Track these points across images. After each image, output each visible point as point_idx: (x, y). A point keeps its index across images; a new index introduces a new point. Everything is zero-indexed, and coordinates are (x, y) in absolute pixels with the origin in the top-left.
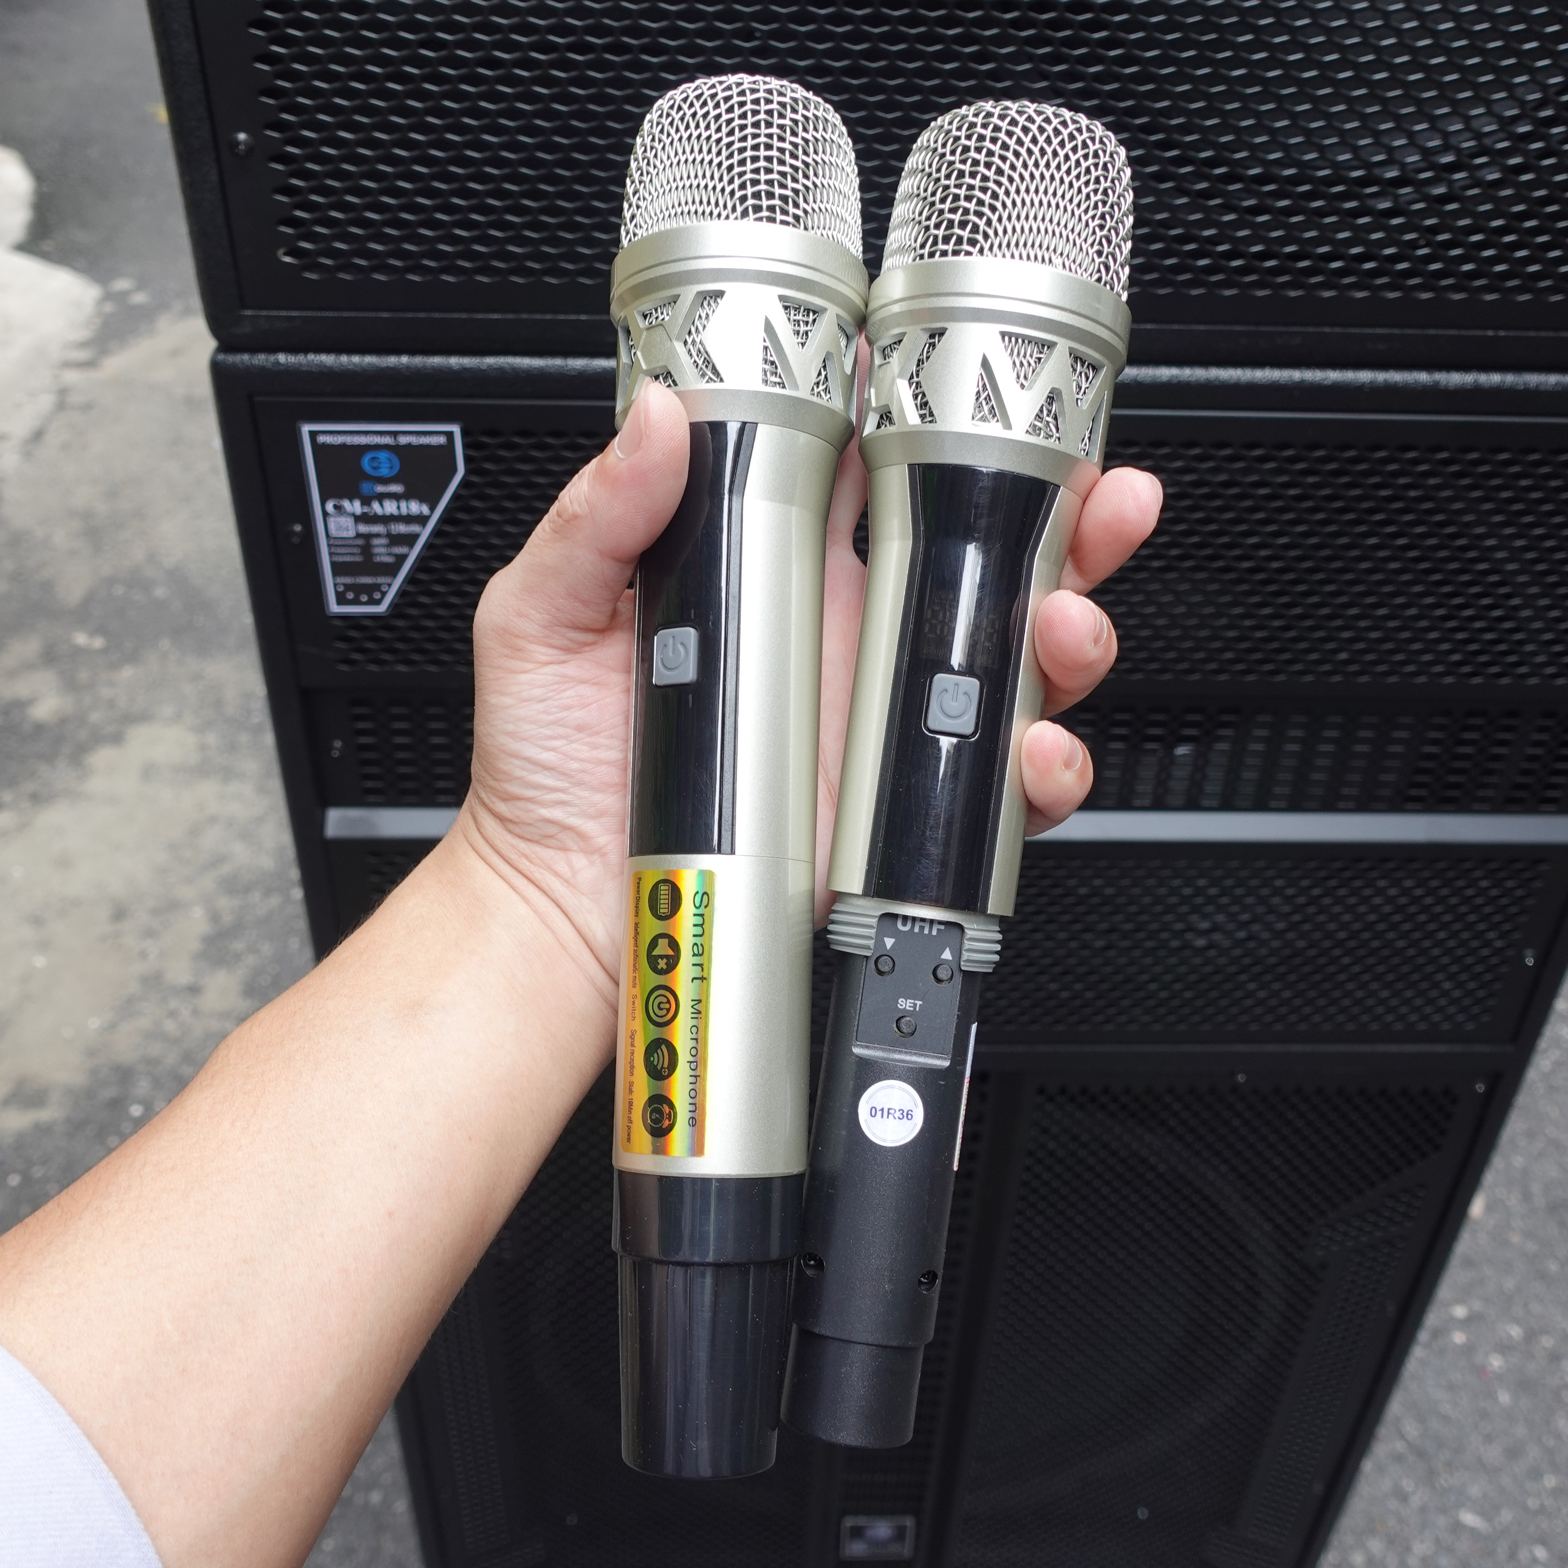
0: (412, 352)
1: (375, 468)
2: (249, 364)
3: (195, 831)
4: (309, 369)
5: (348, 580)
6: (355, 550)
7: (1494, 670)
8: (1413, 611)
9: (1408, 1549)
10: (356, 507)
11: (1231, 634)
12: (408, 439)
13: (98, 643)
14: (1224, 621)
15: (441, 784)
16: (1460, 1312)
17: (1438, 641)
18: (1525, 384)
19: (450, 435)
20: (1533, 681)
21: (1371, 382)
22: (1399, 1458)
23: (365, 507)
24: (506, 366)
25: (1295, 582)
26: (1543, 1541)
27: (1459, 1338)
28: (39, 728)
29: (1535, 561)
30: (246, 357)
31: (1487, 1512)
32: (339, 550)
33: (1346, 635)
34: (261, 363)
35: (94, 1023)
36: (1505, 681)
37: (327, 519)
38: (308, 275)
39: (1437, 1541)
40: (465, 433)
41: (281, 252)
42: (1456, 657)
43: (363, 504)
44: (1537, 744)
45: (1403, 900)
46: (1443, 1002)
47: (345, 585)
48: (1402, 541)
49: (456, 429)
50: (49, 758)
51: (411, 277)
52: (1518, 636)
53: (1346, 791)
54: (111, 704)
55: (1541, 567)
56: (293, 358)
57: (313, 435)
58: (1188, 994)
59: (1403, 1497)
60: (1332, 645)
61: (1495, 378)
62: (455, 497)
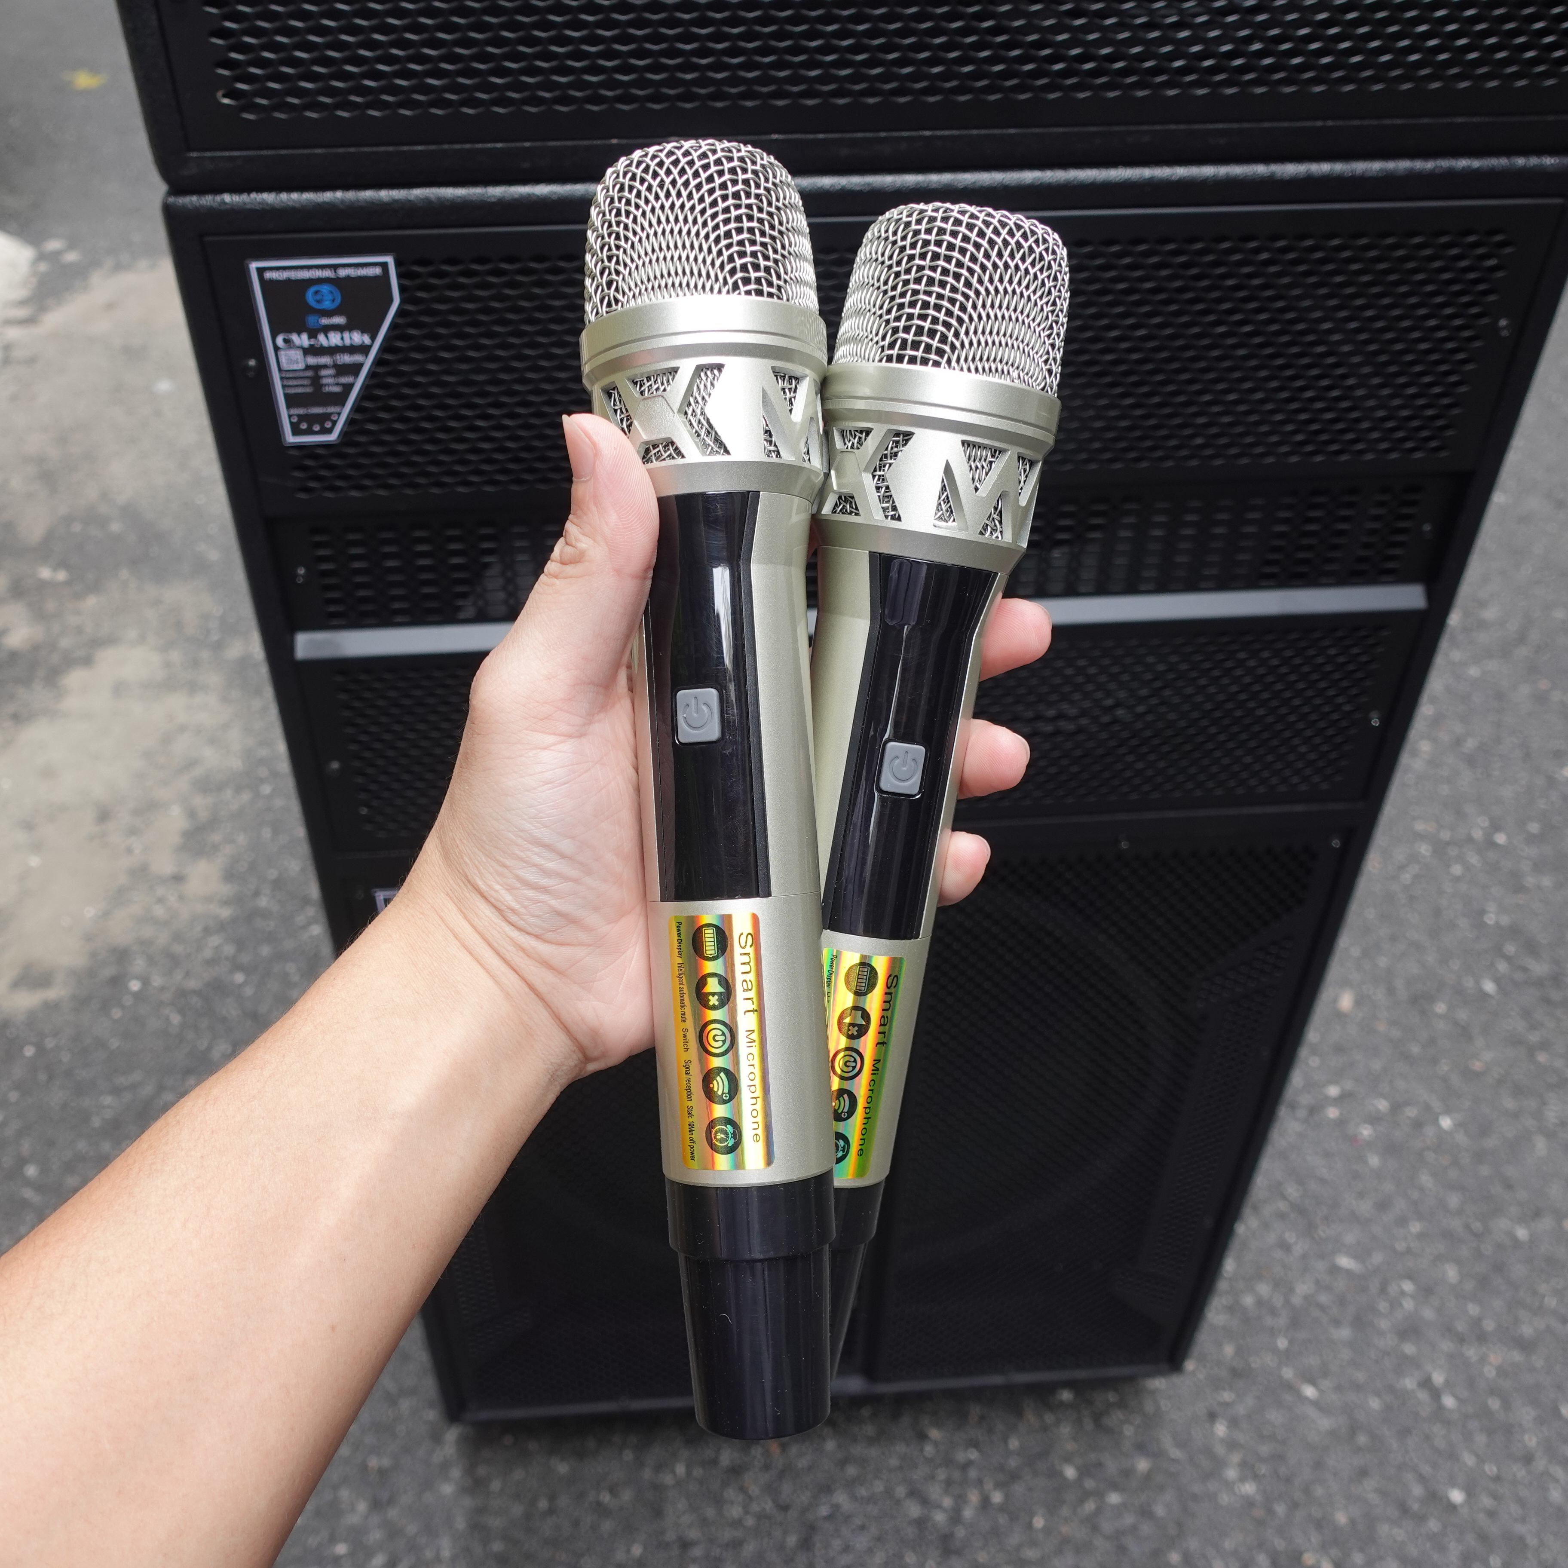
0: (346, 187)
1: (318, 302)
2: (198, 205)
3: (167, 740)
4: (253, 207)
5: (301, 411)
6: (306, 382)
7: (1335, 447)
8: (1259, 396)
9: (1291, 1290)
10: (304, 340)
11: (1099, 424)
12: (347, 271)
13: (62, 576)
14: (1091, 413)
15: (396, 605)
16: (1333, 1091)
17: (1283, 423)
18: (1352, 171)
19: (384, 266)
20: (1370, 456)
21: (1214, 176)
22: (1282, 1216)
23: (312, 340)
24: (432, 196)
25: (1153, 372)
26: (1410, 1277)
27: (1333, 1113)
28: (14, 656)
29: (1366, 342)
30: (194, 198)
31: (1360, 1253)
32: (291, 383)
33: (1201, 420)
34: (208, 204)
35: (90, 912)
36: (1344, 458)
37: (279, 353)
38: (246, 116)
39: (1317, 1282)
40: (398, 264)
41: (220, 94)
42: (1300, 437)
43: (310, 338)
44: (1376, 518)
45: (1261, 671)
46: (1300, 765)
47: (299, 416)
48: (1247, 329)
49: (389, 260)
50: (27, 681)
51: (341, 113)
52: (1355, 415)
53: (1206, 572)
54: (79, 630)
55: (1373, 347)
56: (237, 197)
57: (261, 271)
58: (1075, 769)
59: (1286, 1247)
60: (1188, 432)
61: (1325, 167)
62: (393, 326)
